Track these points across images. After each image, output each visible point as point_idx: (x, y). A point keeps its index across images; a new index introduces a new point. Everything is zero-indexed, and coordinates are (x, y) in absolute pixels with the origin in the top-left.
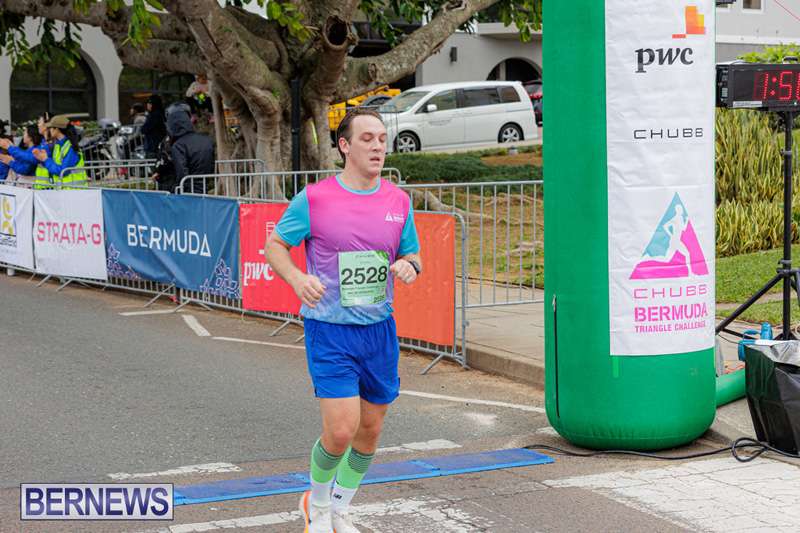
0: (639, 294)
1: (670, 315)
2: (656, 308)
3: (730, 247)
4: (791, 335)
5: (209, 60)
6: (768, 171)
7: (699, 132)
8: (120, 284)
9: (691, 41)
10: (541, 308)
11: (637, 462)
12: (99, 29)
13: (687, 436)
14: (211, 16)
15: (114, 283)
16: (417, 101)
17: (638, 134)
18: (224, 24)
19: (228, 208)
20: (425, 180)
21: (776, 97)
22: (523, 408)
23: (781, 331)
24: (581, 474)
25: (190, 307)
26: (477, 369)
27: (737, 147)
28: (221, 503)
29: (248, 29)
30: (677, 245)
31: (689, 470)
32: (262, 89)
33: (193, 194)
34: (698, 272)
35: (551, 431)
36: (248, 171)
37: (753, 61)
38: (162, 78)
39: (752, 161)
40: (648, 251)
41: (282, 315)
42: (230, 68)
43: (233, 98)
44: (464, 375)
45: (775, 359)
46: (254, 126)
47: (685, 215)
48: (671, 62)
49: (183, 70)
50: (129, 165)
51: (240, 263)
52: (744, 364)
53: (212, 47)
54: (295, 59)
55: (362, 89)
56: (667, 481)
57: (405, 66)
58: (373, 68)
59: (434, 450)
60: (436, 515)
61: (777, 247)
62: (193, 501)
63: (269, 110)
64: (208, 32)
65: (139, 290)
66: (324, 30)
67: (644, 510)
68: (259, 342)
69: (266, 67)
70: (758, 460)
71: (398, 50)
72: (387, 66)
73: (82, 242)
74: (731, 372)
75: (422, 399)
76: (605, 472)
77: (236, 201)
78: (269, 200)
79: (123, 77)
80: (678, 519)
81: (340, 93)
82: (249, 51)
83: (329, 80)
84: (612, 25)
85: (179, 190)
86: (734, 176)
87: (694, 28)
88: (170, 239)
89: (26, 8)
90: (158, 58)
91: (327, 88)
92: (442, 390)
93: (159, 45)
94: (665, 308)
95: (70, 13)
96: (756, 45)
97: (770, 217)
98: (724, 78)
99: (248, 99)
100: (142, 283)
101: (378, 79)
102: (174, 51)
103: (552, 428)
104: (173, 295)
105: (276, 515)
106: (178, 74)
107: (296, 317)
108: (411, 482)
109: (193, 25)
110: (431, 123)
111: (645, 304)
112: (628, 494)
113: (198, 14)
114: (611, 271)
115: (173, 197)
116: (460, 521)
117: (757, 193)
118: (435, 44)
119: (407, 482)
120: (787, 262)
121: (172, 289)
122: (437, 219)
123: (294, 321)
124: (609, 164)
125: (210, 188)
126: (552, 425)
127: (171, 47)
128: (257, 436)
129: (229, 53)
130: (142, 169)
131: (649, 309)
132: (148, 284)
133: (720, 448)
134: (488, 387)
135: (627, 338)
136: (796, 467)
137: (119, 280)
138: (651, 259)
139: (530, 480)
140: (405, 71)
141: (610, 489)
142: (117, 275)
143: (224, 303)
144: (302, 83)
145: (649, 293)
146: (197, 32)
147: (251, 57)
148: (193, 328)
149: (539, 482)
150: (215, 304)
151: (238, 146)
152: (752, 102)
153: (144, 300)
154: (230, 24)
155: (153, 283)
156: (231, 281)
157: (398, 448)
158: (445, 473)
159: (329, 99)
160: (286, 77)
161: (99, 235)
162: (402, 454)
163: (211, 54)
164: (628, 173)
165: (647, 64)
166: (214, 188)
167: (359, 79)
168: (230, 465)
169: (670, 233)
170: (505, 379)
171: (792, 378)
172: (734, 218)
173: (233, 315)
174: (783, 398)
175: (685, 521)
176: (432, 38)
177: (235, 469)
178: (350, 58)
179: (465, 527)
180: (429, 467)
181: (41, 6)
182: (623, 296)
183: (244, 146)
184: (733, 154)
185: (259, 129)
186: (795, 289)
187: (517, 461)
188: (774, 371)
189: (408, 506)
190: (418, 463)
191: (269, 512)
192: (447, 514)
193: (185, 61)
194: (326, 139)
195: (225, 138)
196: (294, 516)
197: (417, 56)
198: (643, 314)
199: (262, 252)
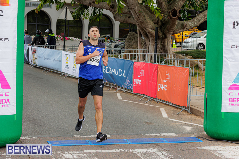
0: (231, 94)
2: (236, 99)
5: (136, 20)
11: (228, 144)
12: (108, 10)
14: (136, 8)
16: (205, 34)
17: (233, 47)
18: (140, 10)
19: (131, 63)
20: (201, 58)
24: (208, 146)
25: (120, 91)
26: (194, 114)
28: (101, 146)
29: (149, 12)
32: (151, 29)
35: (205, 133)
36: (147, 53)
40: (234, 81)
41: (143, 95)
42: (142, 23)
43: (143, 31)
44: (189, 115)
46: (149, 40)
49: (131, 23)
51: (133, 79)
53: (137, 17)
54: (163, 21)
55: (182, 30)
56: (233, 150)
58: (186, 24)
59: (169, 136)
60: (160, 154)
62: (93, 144)
63: (153, 35)
64: (135, 12)
65: (107, 85)
66: (171, 12)
67: (222, 157)
68: (135, 102)
69: (153, 23)
71: (194, 19)
72: (189, 24)
75: (173, 121)
76: (216, 146)
81: (175, 31)
82: (148, 18)
83: (172, 27)
84: (226, 14)
88: (113, 71)
89: (88, 4)
90: (125, 19)
91: (171, 30)
92: (181, 119)
93: (125, 15)
95: (100, 5)
99: (147, 32)
101: (187, 28)
104: (116, 87)
105: (115, 150)
107: (147, 96)
108: (158, 144)
109: (131, 10)
111: (233, 97)
112: (219, 153)
113: (133, 7)
114: (223, 87)
115: (117, 59)
116: (165, 156)
118: (206, 18)
119: (157, 144)
121: (115, 85)
122: (184, 69)
123: (146, 97)
124: (223, 55)
125: (135, 58)
126: (205, 131)
127: (128, 16)
128: (120, 128)
129: (141, 18)
130: (120, 51)
131: (234, 98)
134: (195, 119)
135: (227, 107)
138: (235, 84)
139: (193, 146)
140: (196, 25)
141: (215, 151)
143: (128, 91)
144: (164, 28)
145: (234, 94)
146: (132, 12)
147: (148, 20)
148: (118, 97)
149: (195, 147)
151: (144, 45)
153: (108, 88)
154: (142, 10)
156: (130, 84)
157: (159, 135)
158: (169, 142)
159: (172, 33)
160: (159, 25)
162: (159, 136)
163: (136, 18)
164: (229, 58)
165: (236, 26)
167: (181, 27)
170: (201, 118)
173: (131, 94)
176: (205, 16)
177: (110, 137)
178: (179, 21)
179: (166, 158)
180: (164, 140)
181: (92, 3)
182: (226, 95)
183: (146, 46)
185: (150, 41)
187: (191, 141)
189: (153, 151)
190: (162, 139)
192: (163, 154)
193: (132, 20)
194: (170, 45)
195: (141, 43)
196: (119, 151)
197: (200, 21)
198: (232, 100)
199: (139, 76)
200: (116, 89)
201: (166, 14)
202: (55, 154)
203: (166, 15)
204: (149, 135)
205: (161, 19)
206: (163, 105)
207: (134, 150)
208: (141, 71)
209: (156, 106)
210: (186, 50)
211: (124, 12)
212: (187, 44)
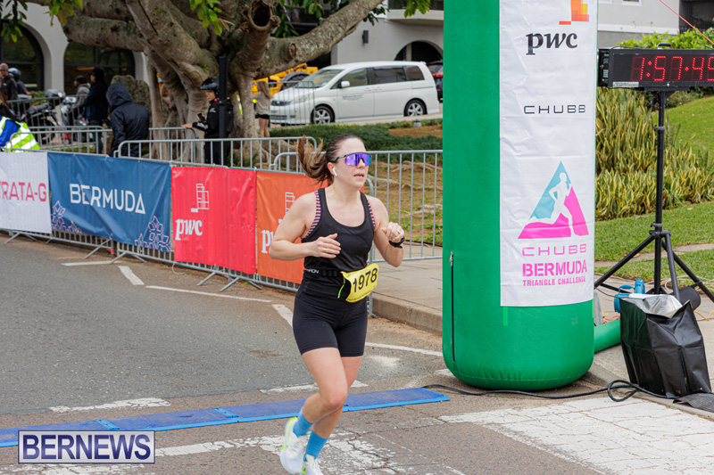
0: (526, 252)
1: (554, 271)
2: (542, 265)
3: (608, 212)
4: (661, 289)
5: (146, 38)
6: (643, 145)
7: (582, 109)
8: (63, 237)
9: (575, 27)
10: (440, 263)
11: (524, 401)
13: (569, 378)
15: (58, 236)
16: (332, 77)
17: (528, 110)
18: (159, 5)
19: (161, 171)
21: (651, 79)
22: (423, 351)
23: (653, 286)
24: (472, 411)
25: (126, 258)
26: (382, 317)
27: (615, 123)
29: (181, 11)
30: (561, 209)
31: (570, 409)
32: (193, 64)
33: (129, 157)
34: (579, 232)
35: (447, 373)
36: (180, 138)
37: (632, 46)
38: (103, 54)
39: (629, 135)
40: (535, 214)
41: (208, 267)
42: (166, 45)
43: (167, 71)
44: (371, 322)
45: (646, 310)
46: (185, 97)
47: (568, 182)
48: (557, 46)
49: (122, 46)
50: (73, 131)
51: (171, 220)
52: (619, 315)
53: (149, 26)
54: (224, 38)
55: (283, 66)
56: (550, 418)
57: (321, 46)
58: (293, 48)
60: (344, 446)
61: (650, 212)
64: (145, 12)
65: (80, 243)
66: (250, 12)
67: (529, 443)
68: (187, 291)
69: (197, 45)
70: (631, 400)
71: (316, 31)
72: (307, 46)
73: (30, 199)
74: (607, 321)
76: (495, 409)
77: (168, 164)
78: (198, 164)
79: (69, 53)
80: (559, 452)
81: (263, 69)
82: (182, 30)
83: (254, 57)
84: (506, 11)
85: (117, 153)
86: (613, 149)
87: (578, 16)
88: (108, 198)
90: (100, 35)
91: (252, 65)
93: (101, 23)
94: (550, 264)
96: (634, 33)
97: (644, 185)
98: (606, 61)
99: (180, 73)
100: (83, 237)
101: (297, 58)
102: (115, 29)
103: (448, 370)
104: (111, 248)
105: (201, 445)
106: (118, 50)
107: (221, 268)
109: (132, 5)
110: (344, 98)
111: (532, 261)
112: (515, 429)
114: (502, 231)
115: (111, 160)
116: (365, 452)
117: (633, 164)
118: (348, 27)
120: (659, 225)
121: (109, 242)
123: (219, 272)
124: (501, 136)
125: (145, 153)
126: (448, 367)
127: (112, 25)
128: (184, 375)
129: (163, 31)
130: (84, 134)
131: (536, 265)
132: (88, 238)
133: (597, 389)
134: (392, 333)
135: (516, 291)
136: (664, 407)
137: (62, 234)
138: (537, 221)
139: (428, 416)
140: (322, 51)
141: (499, 424)
142: (60, 230)
143: (157, 256)
144: (229, 60)
145: (535, 252)
146: (136, 12)
147: (183, 36)
148: (129, 278)
149: (436, 418)
150: (148, 256)
151: (171, 115)
152: (630, 83)
153: (84, 252)
154: (165, 6)
155: (93, 237)
156: (163, 236)
157: (311, 387)
158: (353, 409)
159: (253, 75)
160: (215, 54)
161: (45, 193)
163: (147, 32)
164: (518, 144)
165: (536, 47)
166: (148, 152)
167: (280, 55)
168: (160, 400)
169: (554, 198)
170: (407, 326)
171: (661, 327)
172: (612, 186)
173: (165, 267)
174: (653, 345)
175: (565, 453)
176: (346, 21)
177: (165, 403)
178: (273, 38)
179: (369, 457)
182: (513, 253)
183: (176, 115)
184: (612, 130)
185: (190, 100)
186: (666, 249)
187: (416, 399)
188: (646, 320)
191: (195, 442)
192: (353, 445)
193: (124, 38)
194: (250, 110)
195: (160, 107)
196: (216, 446)
197: (332, 38)
198: (530, 270)
199: (194, 210)
200: (112, 253)
201: (233, 17)
202: (17, 473)
203: (234, 19)
204: (281, 390)
205: (219, 32)
206: (275, 294)
207: (261, 442)
208: (200, 195)
209: (259, 300)
210: (279, 126)
211: (99, 12)
212: (282, 108)
